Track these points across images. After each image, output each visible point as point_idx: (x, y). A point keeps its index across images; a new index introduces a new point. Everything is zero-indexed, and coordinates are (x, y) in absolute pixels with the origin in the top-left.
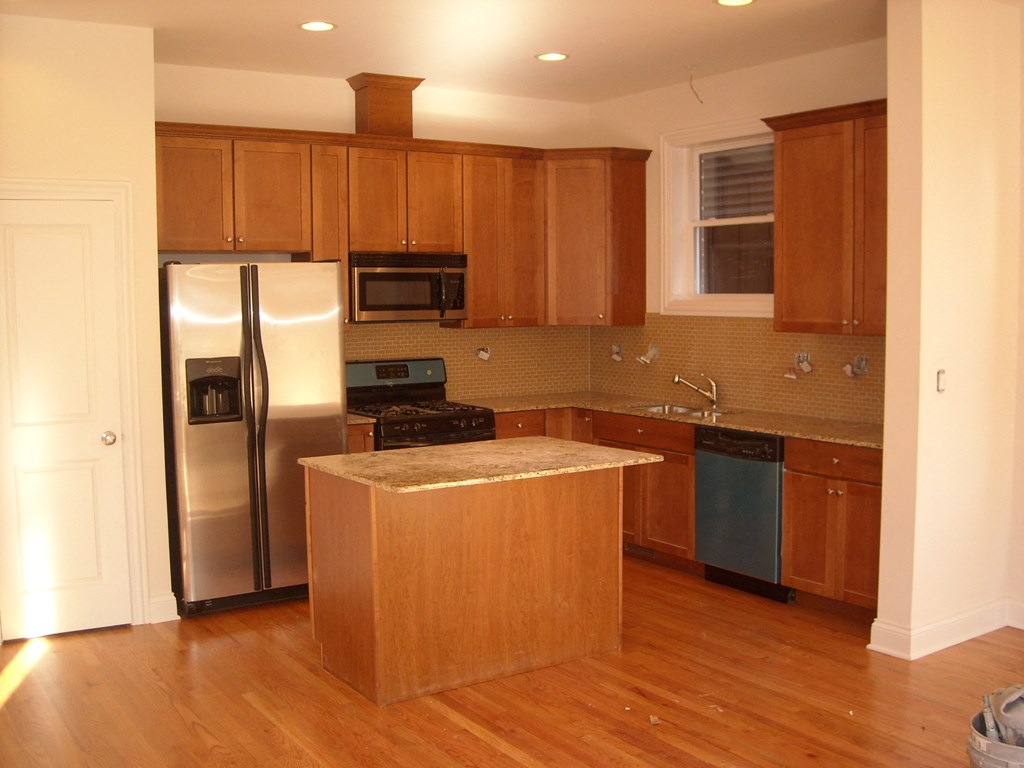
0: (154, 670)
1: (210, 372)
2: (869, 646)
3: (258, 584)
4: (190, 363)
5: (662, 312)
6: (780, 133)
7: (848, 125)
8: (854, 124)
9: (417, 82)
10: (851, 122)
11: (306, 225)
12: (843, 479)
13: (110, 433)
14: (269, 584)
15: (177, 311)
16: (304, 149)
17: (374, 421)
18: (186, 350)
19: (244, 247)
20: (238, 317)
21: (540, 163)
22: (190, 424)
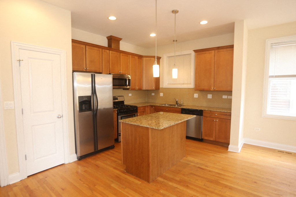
0: (80, 180)
1: (84, 99)
2: (228, 150)
3: (95, 149)
4: (79, 97)
5: (164, 87)
6: (197, 53)
7: (213, 51)
8: (215, 51)
9: (121, 39)
10: (214, 51)
11: (101, 67)
12: (217, 118)
13: (59, 115)
14: (97, 149)
15: (75, 84)
16: (101, 50)
17: (117, 109)
18: (78, 94)
19: (88, 71)
20: (91, 85)
21: (142, 58)
22: (79, 112)
